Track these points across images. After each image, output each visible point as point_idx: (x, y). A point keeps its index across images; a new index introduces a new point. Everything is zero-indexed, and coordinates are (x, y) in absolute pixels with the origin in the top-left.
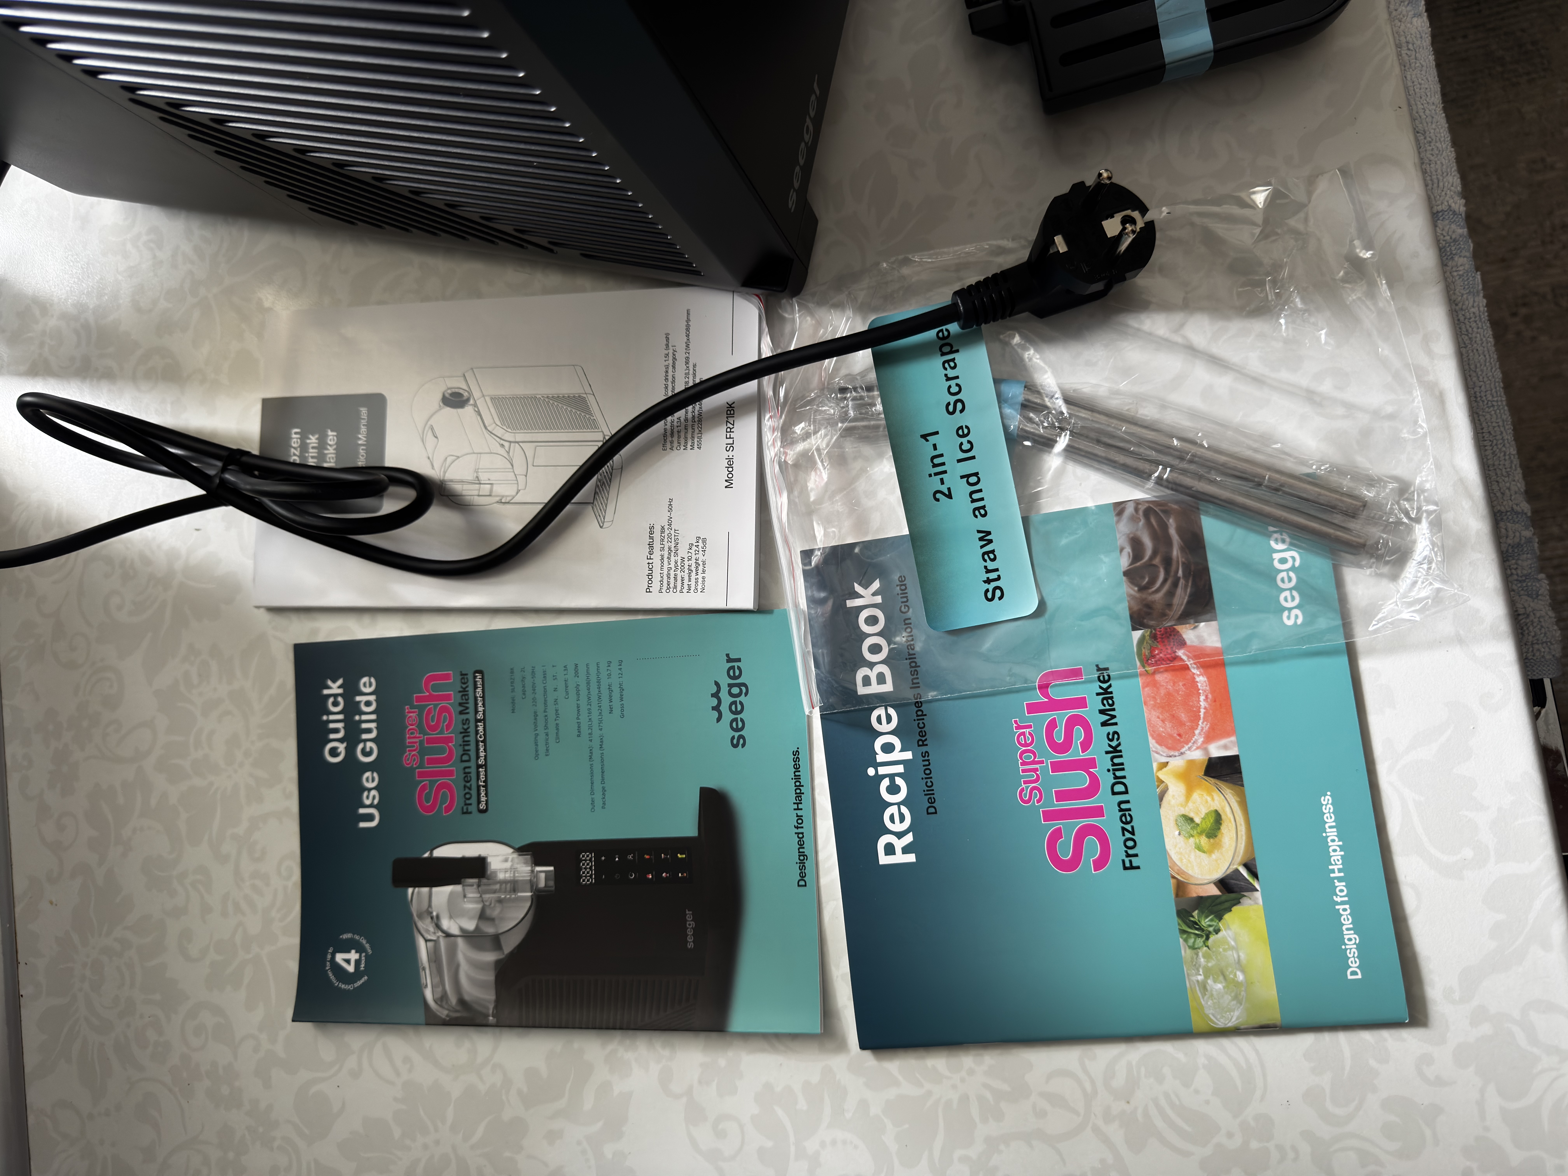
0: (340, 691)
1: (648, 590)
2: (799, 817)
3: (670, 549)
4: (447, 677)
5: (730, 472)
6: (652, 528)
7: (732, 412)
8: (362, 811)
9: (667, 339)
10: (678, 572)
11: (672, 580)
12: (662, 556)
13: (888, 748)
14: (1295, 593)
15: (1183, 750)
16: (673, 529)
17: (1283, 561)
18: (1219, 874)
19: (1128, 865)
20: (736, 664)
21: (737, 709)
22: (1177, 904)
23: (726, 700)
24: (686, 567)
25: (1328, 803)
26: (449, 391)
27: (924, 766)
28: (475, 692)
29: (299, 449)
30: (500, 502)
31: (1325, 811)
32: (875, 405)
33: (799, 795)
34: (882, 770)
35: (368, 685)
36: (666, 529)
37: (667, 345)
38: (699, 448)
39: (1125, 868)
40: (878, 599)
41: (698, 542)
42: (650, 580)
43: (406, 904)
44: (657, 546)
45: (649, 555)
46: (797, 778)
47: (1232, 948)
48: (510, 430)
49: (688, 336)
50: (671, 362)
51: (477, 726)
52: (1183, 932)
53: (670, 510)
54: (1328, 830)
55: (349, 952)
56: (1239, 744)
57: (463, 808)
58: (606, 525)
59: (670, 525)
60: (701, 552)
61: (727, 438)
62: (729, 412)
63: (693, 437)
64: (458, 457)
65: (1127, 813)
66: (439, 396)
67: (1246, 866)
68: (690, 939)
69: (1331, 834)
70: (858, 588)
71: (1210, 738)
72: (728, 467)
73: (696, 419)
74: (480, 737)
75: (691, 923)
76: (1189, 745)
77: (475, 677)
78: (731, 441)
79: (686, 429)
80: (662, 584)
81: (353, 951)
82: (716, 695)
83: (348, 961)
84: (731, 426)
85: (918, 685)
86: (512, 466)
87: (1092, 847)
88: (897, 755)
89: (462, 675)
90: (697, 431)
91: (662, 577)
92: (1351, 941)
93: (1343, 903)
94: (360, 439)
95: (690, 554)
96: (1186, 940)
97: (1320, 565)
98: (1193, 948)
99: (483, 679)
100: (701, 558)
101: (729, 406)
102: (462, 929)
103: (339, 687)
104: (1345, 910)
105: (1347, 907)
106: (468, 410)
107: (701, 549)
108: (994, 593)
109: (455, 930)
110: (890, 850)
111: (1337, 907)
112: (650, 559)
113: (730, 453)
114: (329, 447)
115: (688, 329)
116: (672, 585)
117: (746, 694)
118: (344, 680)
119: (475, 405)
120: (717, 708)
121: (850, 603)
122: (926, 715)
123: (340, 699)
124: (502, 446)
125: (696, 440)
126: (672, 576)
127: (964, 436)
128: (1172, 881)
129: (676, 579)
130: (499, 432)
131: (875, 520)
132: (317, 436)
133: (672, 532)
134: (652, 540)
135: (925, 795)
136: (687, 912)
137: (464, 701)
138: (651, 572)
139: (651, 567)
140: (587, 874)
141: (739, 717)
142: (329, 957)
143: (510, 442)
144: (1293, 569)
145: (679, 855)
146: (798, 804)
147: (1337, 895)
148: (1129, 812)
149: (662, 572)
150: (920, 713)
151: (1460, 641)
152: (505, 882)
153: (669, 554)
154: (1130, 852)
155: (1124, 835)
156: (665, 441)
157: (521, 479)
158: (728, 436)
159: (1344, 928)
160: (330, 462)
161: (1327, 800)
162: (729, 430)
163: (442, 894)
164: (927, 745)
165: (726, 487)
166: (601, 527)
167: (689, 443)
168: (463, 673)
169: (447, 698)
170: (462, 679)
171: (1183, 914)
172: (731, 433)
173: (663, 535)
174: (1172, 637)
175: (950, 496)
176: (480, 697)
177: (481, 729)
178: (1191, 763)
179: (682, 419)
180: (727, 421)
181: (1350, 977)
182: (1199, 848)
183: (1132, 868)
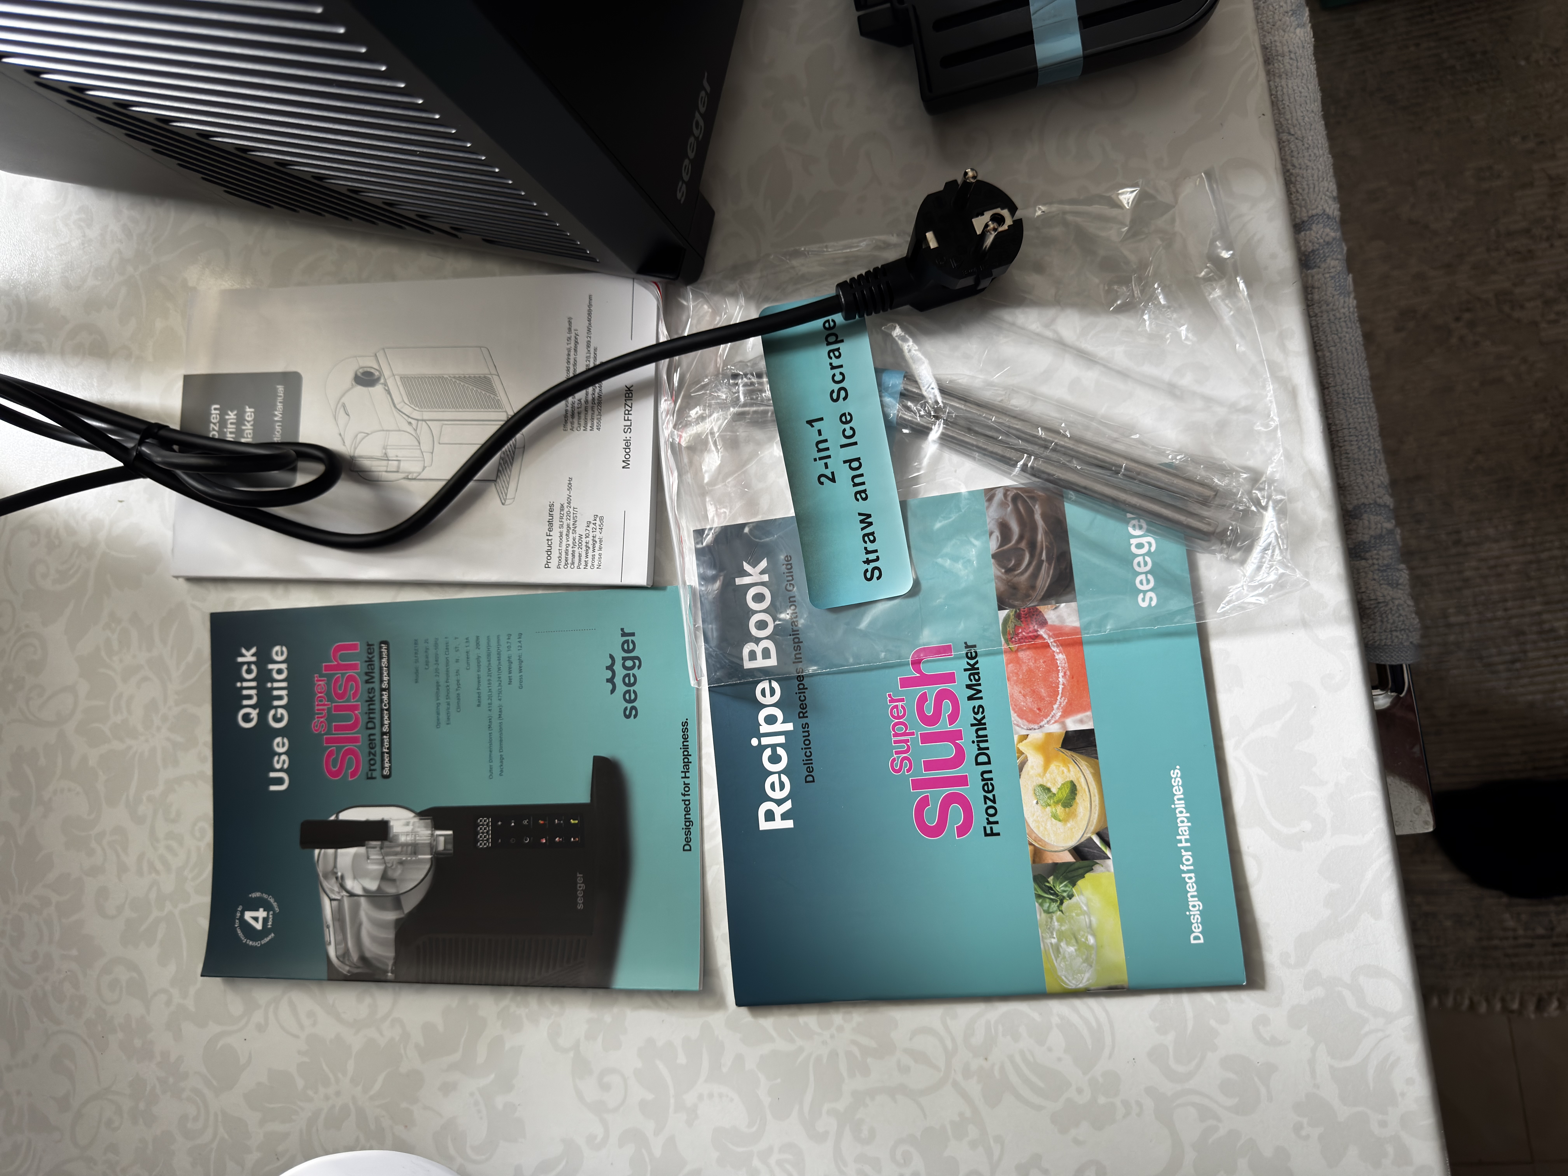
0: (254, 659)
1: (547, 566)
2: (686, 785)
3: (568, 526)
4: (354, 647)
5: (627, 453)
6: (551, 506)
7: (630, 395)
8: (272, 775)
9: (570, 323)
10: (576, 549)
11: (570, 557)
12: (561, 533)
13: (771, 719)
14: (1150, 577)
15: (1042, 724)
16: (572, 507)
17: (1140, 546)
18: (1074, 841)
19: (989, 831)
20: (630, 638)
21: (630, 682)
22: (1034, 869)
23: (620, 672)
24: (584, 544)
25: (1177, 777)
26: (361, 371)
27: (804, 737)
28: (381, 662)
29: (218, 425)
30: (407, 478)
31: (1174, 784)
32: (762, 391)
33: (687, 764)
34: (765, 741)
35: (279, 653)
36: (565, 507)
37: (570, 329)
38: (598, 429)
39: (986, 835)
40: (766, 578)
41: (595, 520)
42: (549, 555)
43: (312, 865)
44: (556, 523)
45: (548, 532)
46: (685, 748)
47: (1084, 913)
48: (417, 409)
49: (589, 320)
50: (572, 345)
51: (382, 695)
52: (1038, 896)
53: (570, 489)
54: (1177, 802)
55: (257, 910)
56: (1095, 719)
57: (367, 774)
58: (508, 502)
59: (569, 503)
60: (598, 530)
61: (625, 420)
62: (627, 395)
63: (592, 419)
64: (368, 434)
65: (989, 782)
66: (350, 376)
67: (1099, 834)
68: (580, 901)
69: (1180, 805)
70: (747, 567)
71: (1068, 712)
72: (626, 448)
73: (596, 401)
74: (385, 706)
75: (582, 885)
76: (1048, 719)
77: (381, 648)
78: (628, 423)
79: (586, 411)
80: (560, 560)
81: (261, 910)
82: (610, 668)
83: (256, 919)
84: (629, 409)
85: (800, 660)
86: (419, 443)
87: (956, 814)
88: (779, 727)
89: (368, 645)
90: (596, 413)
91: (560, 553)
92: (1195, 906)
93: (1189, 871)
94: (276, 416)
95: (587, 532)
96: (1041, 905)
97: (1175, 550)
98: (1048, 912)
99: (388, 649)
100: (598, 535)
101: (627, 389)
102: (365, 889)
103: (253, 655)
104: (1190, 878)
105: (1192, 875)
106: (378, 389)
107: (598, 527)
108: (873, 574)
109: (358, 891)
110: (770, 816)
111: (1183, 875)
112: (550, 535)
113: (628, 435)
114: (246, 423)
115: (590, 314)
116: (570, 561)
117: (639, 667)
118: (257, 649)
119: (385, 384)
120: (611, 680)
121: (739, 581)
122: (807, 689)
123: (253, 667)
124: (410, 423)
125: (595, 421)
126: (570, 552)
127: (847, 422)
128: (1030, 848)
129: (573, 555)
130: (407, 410)
131: (764, 502)
132: (235, 412)
133: (571, 510)
134: (551, 518)
135: (804, 764)
136: (578, 875)
137: (371, 671)
138: (550, 548)
139: (550, 543)
140: (484, 838)
141: (632, 689)
142: (238, 914)
143: (418, 420)
144: (1149, 553)
145: (572, 820)
146: (685, 772)
147: (1183, 864)
148: (991, 782)
149: (560, 548)
150: (801, 687)
151: (1304, 624)
152: (406, 845)
153: (568, 531)
154: (992, 819)
155: (986, 803)
156: (566, 422)
157: (427, 456)
158: (626, 418)
159: (1189, 895)
160: (248, 438)
161: (1176, 774)
162: (627, 412)
163: (346, 855)
164: (807, 717)
165: (623, 467)
166: (503, 504)
167: (589, 425)
168: (370, 643)
169: (353, 667)
170: (369, 649)
171: (1039, 879)
172: (629, 416)
173: (562, 512)
174: (1035, 616)
175: (833, 480)
176: (385, 667)
177: (385, 697)
178: (1049, 735)
179: (583, 401)
180: (625, 404)
181: (1193, 942)
182: (1055, 816)
183: (992, 834)
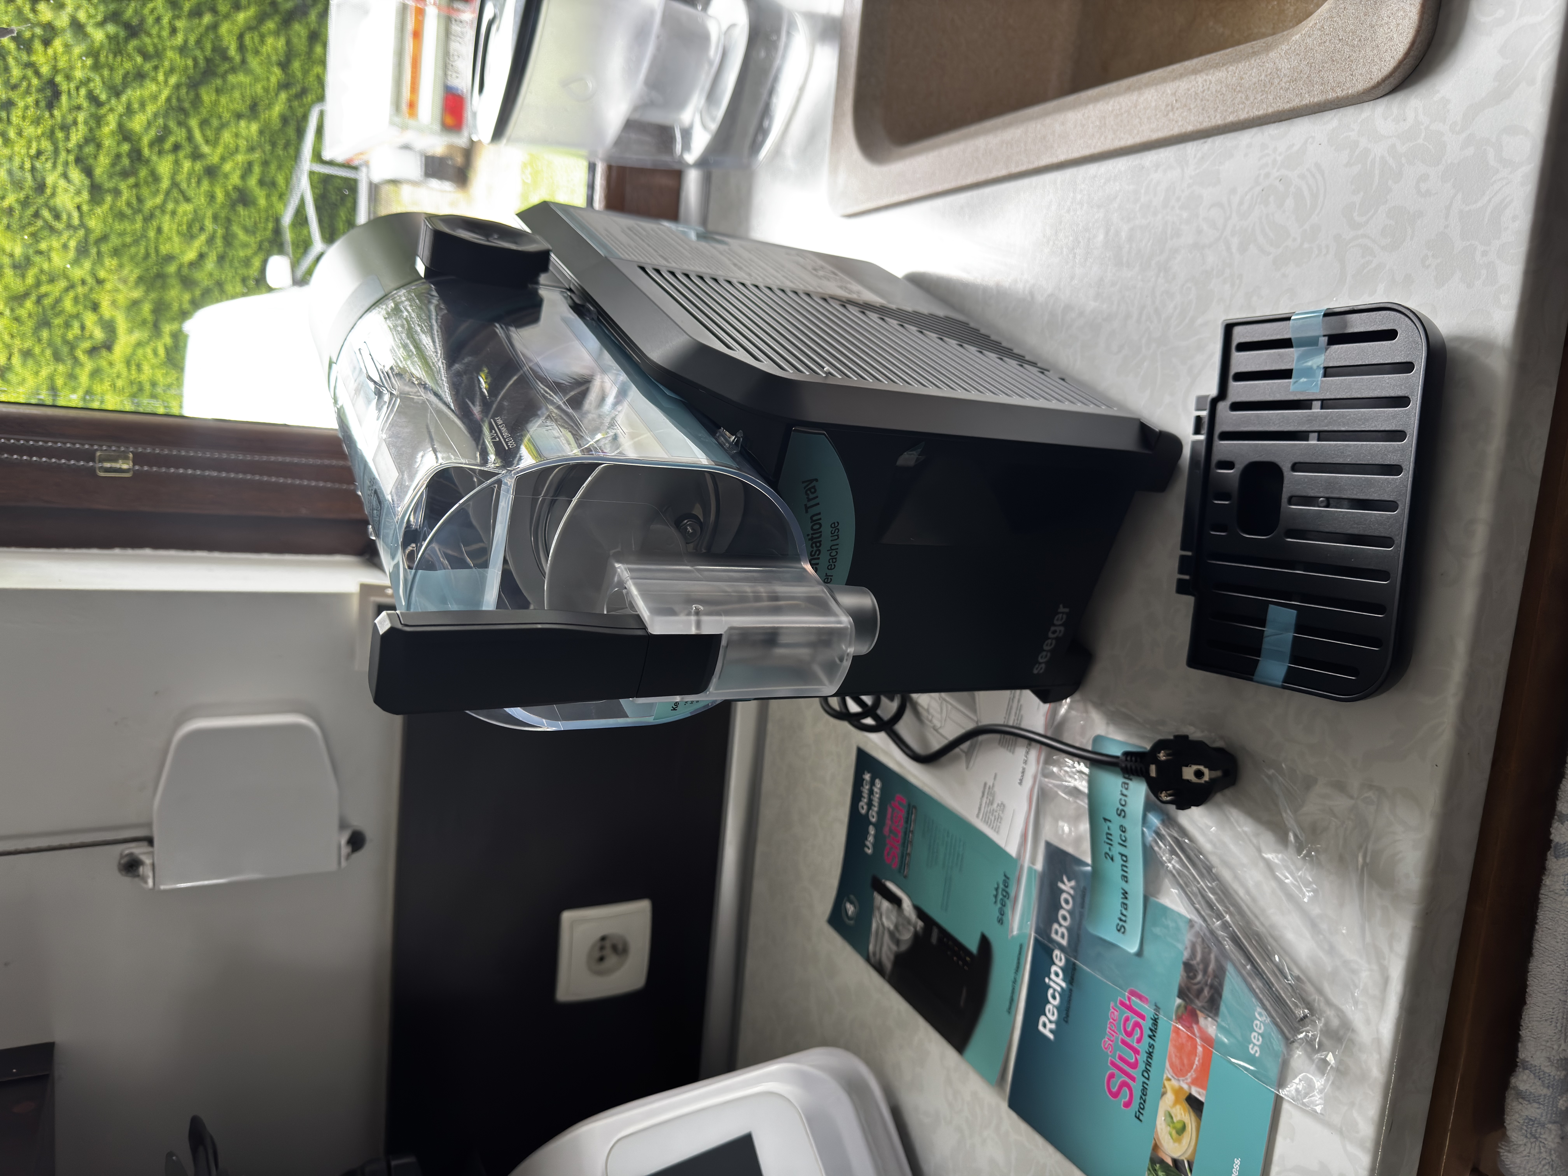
0: (869, 781)
2: (1015, 979)
3: (990, 800)
4: (903, 800)
6: (985, 785)
8: (867, 842)
11: (987, 819)
12: (987, 802)
13: (1057, 974)
14: (1260, 1037)
15: (1179, 1079)
16: (994, 791)
17: (1260, 1014)
18: (1176, 1155)
19: (1138, 1116)
20: (1007, 880)
21: (1003, 904)
22: (1152, 1154)
23: (1000, 895)
24: (995, 815)
25: (1237, 1164)
27: (1069, 996)
28: (912, 816)
31: (1234, 1167)
35: (878, 784)
36: (991, 789)
40: (1071, 892)
41: (1002, 805)
42: (979, 812)
44: (986, 795)
45: (981, 798)
51: (910, 834)
52: (1149, 1170)
53: (994, 780)
56: (1205, 1098)
57: (899, 869)
58: (969, 769)
59: (993, 788)
60: (1001, 812)
67: (1188, 1162)
68: (962, 1000)
70: (1065, 879)
71: (1194, 1083)
72: (1024, 774)
74: (910, 840)
75: (965, 994)
76: (1183, 1079)
77: (913, 809)
78: (1027, 760)
81: (852, 906)
82: (997, 889)
83: (850, 909)
84: (1028, 751)
85: (1076, 953)
87: (1125, 1094)
88: (1059, 981)
91: (984, 814)
95: (998, 809)
99: (916, 811)
100: (1001, 815)
103: (869, 779)
108: (1121, 929)
109: (886, 925)
110: (1045, 1025)
112: (982, 800)
117: (1009, 899)
118: (871, 776)
120: (996, 896)
121: (1060, 885)
122: (1074, 971)
123: (868, 784)
126: (988, 817)
127: (1123, 831)
128: (1153, 1142)
129: (989, 819)
133: (993, 793)
134: (984, 791)
135: (1065, 1011)
136: (964, 988)
137: (907, 818)
138: (980, 808)
139: (981, 805)
140: (934, 938)
141: (1003, 908)
142: (845, 902)
145: (967, 957)
148: (1146, 1090)
149: (984, 812)
150: (1073, 968)
152: (906, 917)
153: (990, 803)
154: (1141, 1111)
155: (1140, 1099)
161: (1237, 1162)
163: (885, 903)
164: (1071, 986)
166: (967, 769)
169: (901, 811)
170: (908, 806)
171: (1153, 1161)
172: (1028, 756)
173: (989, 791)
174: (1195, 1015)
175: (1112, 859)
176: (913, 820)
177: (911, 836)
178: (1180, 1089)
180: (1028, 748)
182: (1171, 1134)
183: (1138, 1118)
